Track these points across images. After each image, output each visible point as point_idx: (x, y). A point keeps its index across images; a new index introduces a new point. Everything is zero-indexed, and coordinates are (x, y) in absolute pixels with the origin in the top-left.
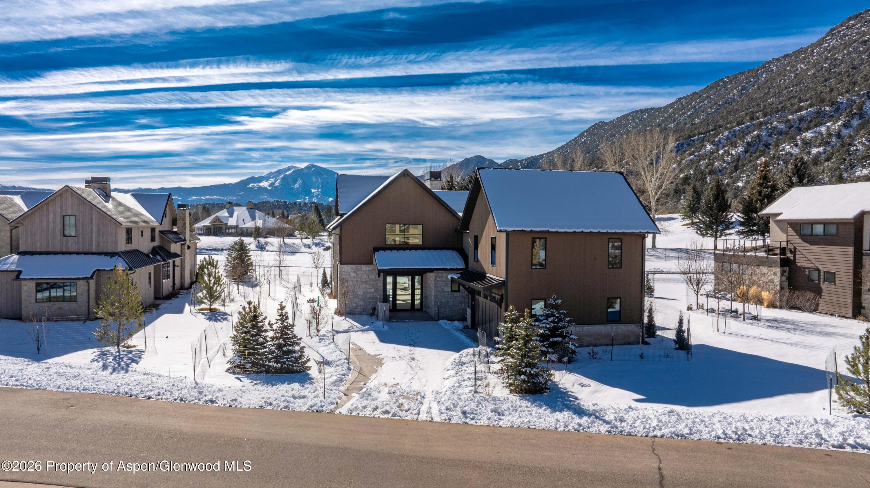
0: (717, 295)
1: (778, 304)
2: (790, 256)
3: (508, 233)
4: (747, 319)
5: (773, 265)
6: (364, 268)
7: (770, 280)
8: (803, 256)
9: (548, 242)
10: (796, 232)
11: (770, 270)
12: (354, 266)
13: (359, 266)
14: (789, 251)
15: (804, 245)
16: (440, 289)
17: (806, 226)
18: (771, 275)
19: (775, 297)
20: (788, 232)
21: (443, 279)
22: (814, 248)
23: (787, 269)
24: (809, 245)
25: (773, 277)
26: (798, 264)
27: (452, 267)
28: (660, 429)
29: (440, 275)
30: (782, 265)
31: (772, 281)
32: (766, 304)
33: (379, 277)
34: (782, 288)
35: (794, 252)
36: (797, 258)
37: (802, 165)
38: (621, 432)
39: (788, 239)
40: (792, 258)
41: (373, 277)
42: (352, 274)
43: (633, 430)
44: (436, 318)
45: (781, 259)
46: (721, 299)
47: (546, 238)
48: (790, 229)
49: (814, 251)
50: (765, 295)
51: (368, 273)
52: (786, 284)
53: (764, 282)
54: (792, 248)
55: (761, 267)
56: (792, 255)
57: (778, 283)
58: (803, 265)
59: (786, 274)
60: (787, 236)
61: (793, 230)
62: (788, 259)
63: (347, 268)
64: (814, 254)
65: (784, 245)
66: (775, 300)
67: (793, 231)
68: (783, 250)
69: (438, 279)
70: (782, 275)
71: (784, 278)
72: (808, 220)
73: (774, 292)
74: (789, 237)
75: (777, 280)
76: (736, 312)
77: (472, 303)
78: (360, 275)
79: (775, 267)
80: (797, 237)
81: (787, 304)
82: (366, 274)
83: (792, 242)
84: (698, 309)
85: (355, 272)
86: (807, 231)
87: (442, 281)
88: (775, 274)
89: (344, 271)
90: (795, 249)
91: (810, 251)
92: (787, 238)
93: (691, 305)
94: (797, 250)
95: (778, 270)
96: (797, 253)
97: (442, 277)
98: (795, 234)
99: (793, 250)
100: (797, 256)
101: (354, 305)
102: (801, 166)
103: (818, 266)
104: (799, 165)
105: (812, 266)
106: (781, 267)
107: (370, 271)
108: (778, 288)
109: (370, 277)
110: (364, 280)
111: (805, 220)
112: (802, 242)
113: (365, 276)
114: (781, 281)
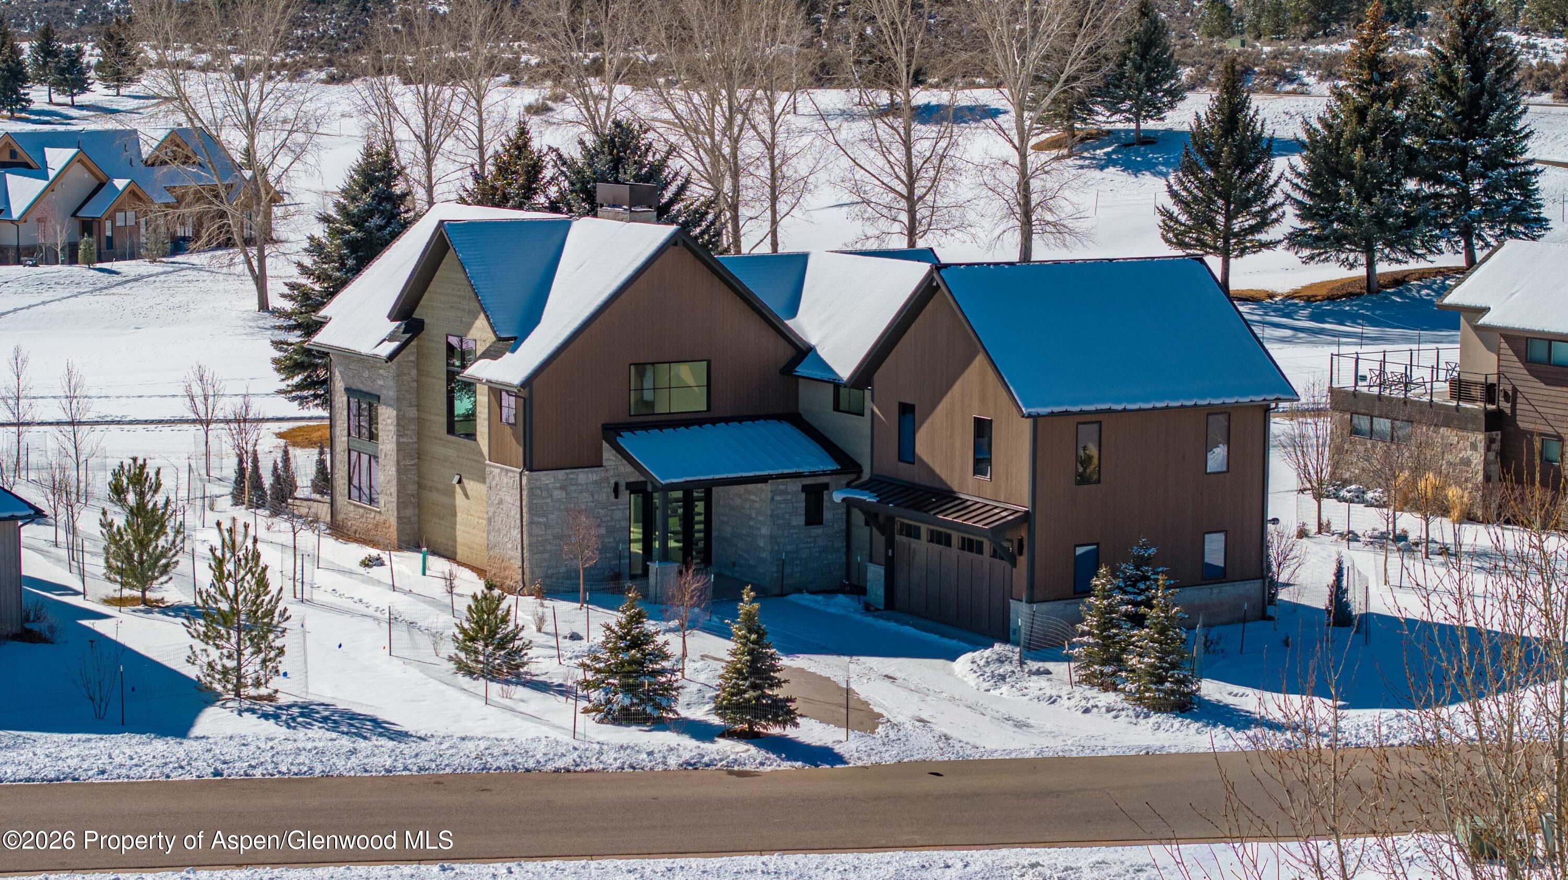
0: (1343, 493)
1: (1479, 513)
2: (1506, 406)
3: (1035, 418)
4: (1432, 553)
5: (1470, 426)
6: (584, 477)
7: (1462, 459)
8: (1531, 408)
9: (1104, 428)
10: (1516, 353)
11: (1462, 438)
12: (561, 474)
13: (573, 474)
14: (1502, 394)
15: (1532, 384)
16: (781, 522)
17: (1536, 342)
18: (1465, 449)
19: (1472, 498)
20: (1502, 351)
21: (789, 497)
22: (1553, 393)
23: (1497, 435)
24: (1542, 385)
25: (1469, 453)
26: (1520, 424)
27: (813, 469)
28: (1395, 737)
29: (782, 487)
30: (1488, 428)
31: (1467, 462)
32: (1456, 513)
33: (616, 497)
34: (1487, 478)
35: (1512, 397)
36: (1518, 412)
37: (1480, 21)
38: (1347, 744)
39: (1501, 369)
40: (1508, 411)
41: (603, 498)
42: (558, 494)
43: (1362, 741)
44: (777, 591)
45: (1488, 414)
46: (1352, 501)
47: (1100, 423)
48: (1504, 345)
49: (1552, 399)
50: (1453, 492)
51: (591, 488)
52: (1495, 469)
53: (1450, 463)
54: (1509, 388)
55: (1442, 430)
56: (1509, 405)
57: (1481, 467)
58: (1531, 427)
59: (1496, 446)
60: (1499, 360)
61: (1511, 348)
62: (1500, 412)
63: (547, 478)
64: (1552, 405)
65: (1493, 379)
66: (1472, 505)
67: (1511, 352)
68: (1490, 392)
69: (778, 498)
70: (1488, 449)
71: (1492, 456)
72: (1543, 332)
73: (1470, 485)
74: (1502, 363)
75: (1477, 459)
76: (1403, 537)
77: (887, 552)
78: (575, 495)
79: (1473, 430)
80: (1520, 365)
81: (1499, 515)
82: (587, 491)
83: (1508, 375)
84: (1319, 532)
85: (562, 488)
86: (1540, 351)
87: (785, 501)
88: (1474, 447)
89: (540, 488)
90: (1515, 390)
91: (1545, 398)
92: (1499, 366)
93: (1304, 524)
94: (1519, 395)
95: (1481, 437)
96: (1519, 400)
97: (785, 493)
98: (1515, 359)
99: (1510, 393)
100: (1518, 406)
101: (563, 570)
102: (1479, 25)
103: (1560, 431)
104: (1473, 22)
105: (1548, 430)
106: (1486, 430)
107: (596, 482)
108: (1480, 477)
109: (596, 497)
110: (583, 507)
111: (1539, 332)
112: (1530, 377)
113: (586, 497)
114: (1487, 463)
